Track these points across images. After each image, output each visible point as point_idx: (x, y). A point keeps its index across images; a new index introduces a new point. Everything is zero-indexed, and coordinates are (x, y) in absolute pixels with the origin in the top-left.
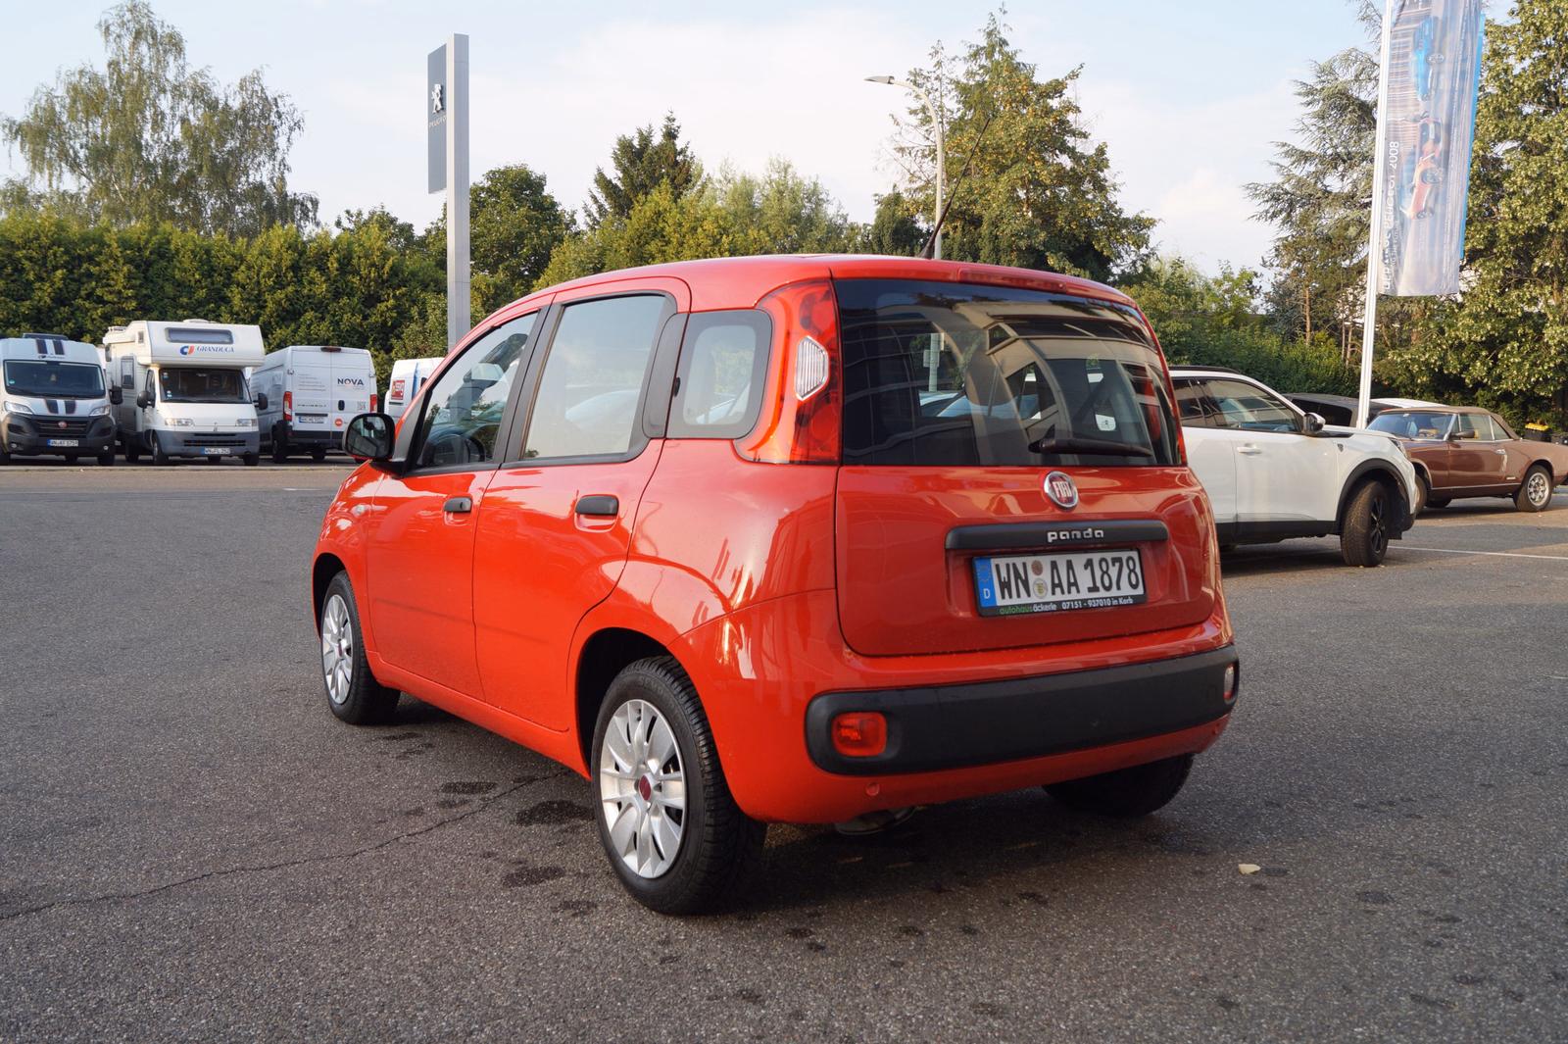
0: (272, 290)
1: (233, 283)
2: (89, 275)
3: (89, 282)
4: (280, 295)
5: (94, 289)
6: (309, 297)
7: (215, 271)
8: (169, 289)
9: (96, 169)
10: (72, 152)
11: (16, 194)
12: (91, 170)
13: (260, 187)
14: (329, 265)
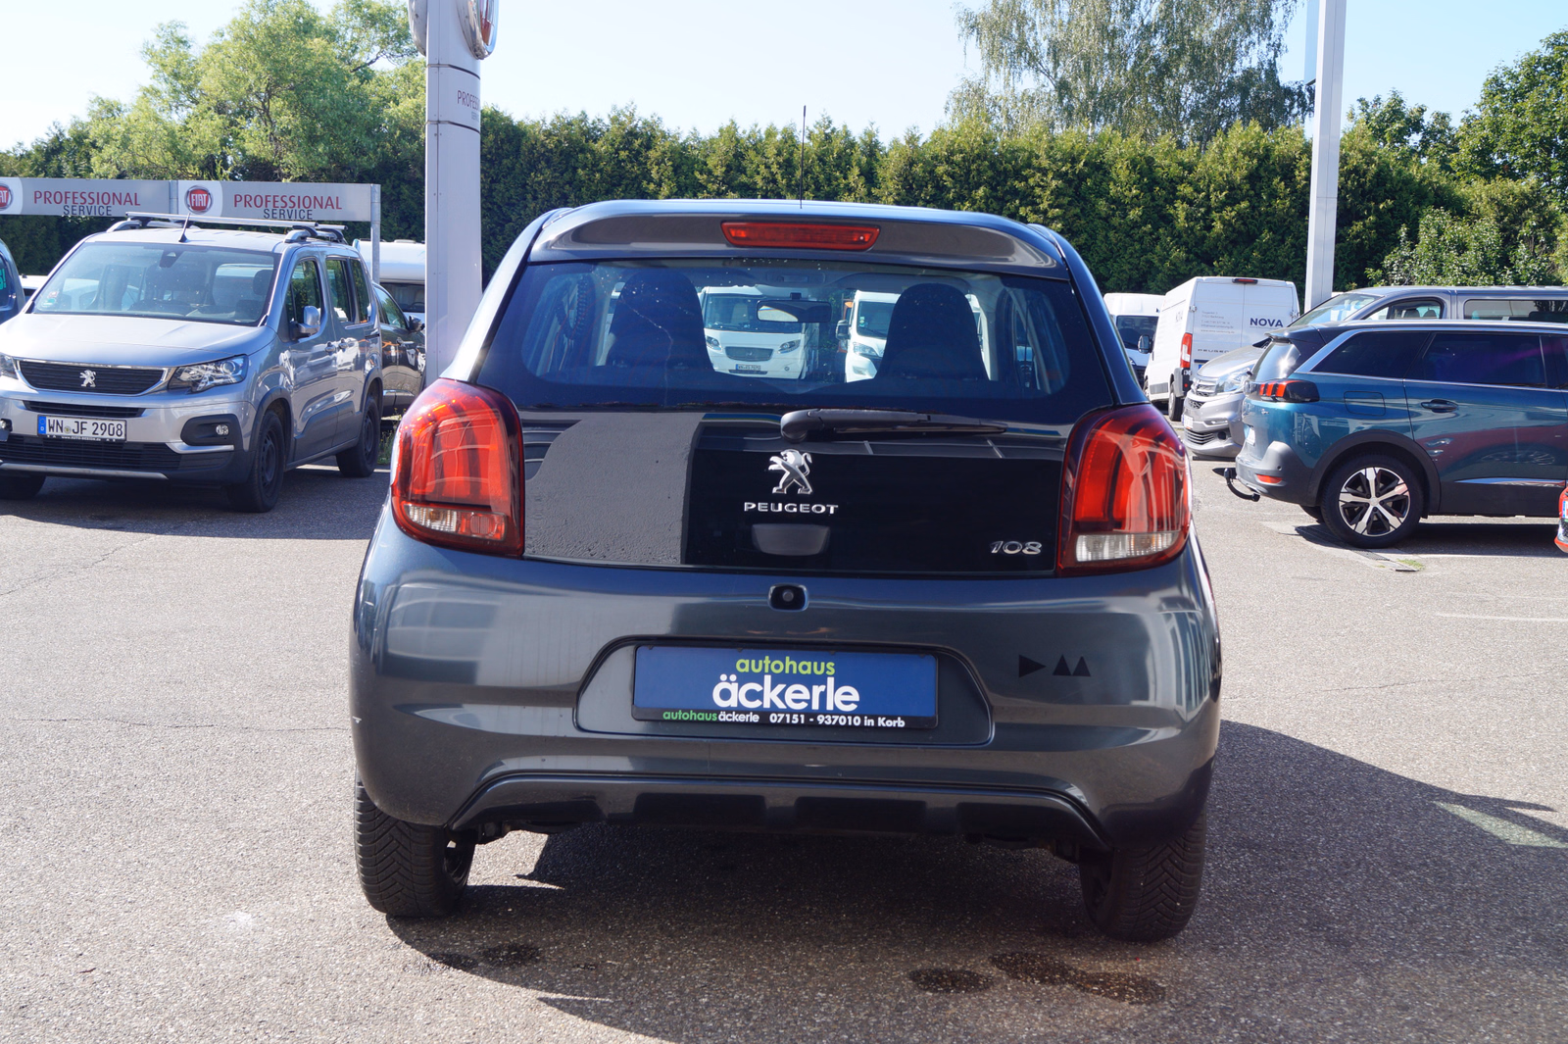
0: (1221, 208)
1: (1177, 198)
2: (1015, 192)
3: (1012, 200)
4: (1229, 214)
5: (1017, 208)
6: (1267, 214)
7: (1158, 184)
8: (1102, 205)
9: (1056, 64)
10: (1031, 44)
11: (973, 98)
12: (1050, 66)
13: (1249, 74)
14: (1297, 173)
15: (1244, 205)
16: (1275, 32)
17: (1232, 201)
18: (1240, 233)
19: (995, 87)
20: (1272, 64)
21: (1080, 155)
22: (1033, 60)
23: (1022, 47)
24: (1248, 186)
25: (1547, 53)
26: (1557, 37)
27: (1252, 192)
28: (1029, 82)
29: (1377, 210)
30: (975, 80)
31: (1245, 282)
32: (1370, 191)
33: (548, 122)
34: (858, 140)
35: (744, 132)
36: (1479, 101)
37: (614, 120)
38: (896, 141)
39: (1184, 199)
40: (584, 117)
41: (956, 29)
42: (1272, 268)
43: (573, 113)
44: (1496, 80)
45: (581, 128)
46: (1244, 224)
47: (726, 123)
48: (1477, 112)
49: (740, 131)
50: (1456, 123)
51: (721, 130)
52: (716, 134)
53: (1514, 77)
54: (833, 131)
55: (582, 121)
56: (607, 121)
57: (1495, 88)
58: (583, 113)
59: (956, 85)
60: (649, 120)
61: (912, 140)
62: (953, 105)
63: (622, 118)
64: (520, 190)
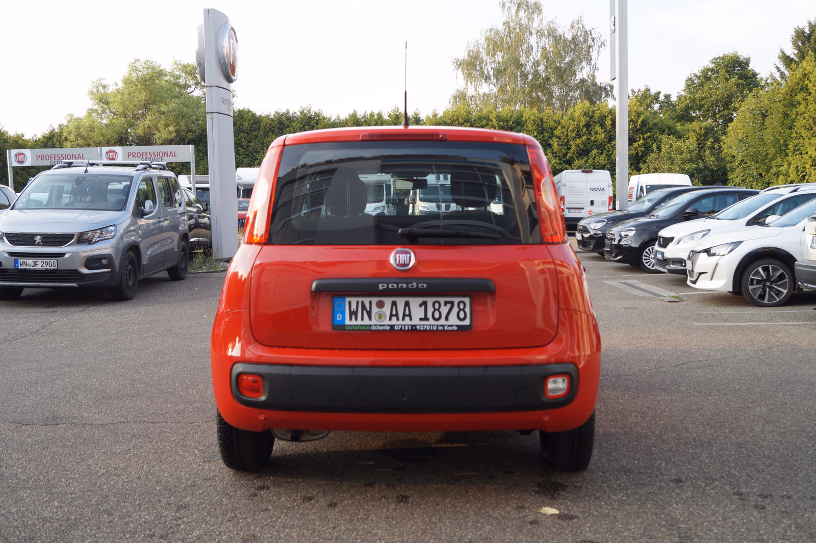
0: (574, 139)
4: (578, 141)
6: (595, 141)
9: (498, 80)
10: (486, 72)
11: (461, 97)
12: (495, 81)
13: (583, 81)
14: (606, 123)
15: (584, 138)
16: (593, 62)
17: (579, 135)
18: (583, 150)
19: (471, 91)
20: (593, 76)
21: (511, 118)
22: (487, 78)
23: (482, 73)
24: (585, 129)
25: (711, 66)
26: (716, 59)
27: (587, 132)
28: (485, 88)
29: (643, 138)
30: (461, 89)
31: (587, 172)
32: (640, 130)
33: (272, 115)
34: (411, 117)
35: (360, 115)
36: (684, 88)
37: (302, 112)
38: (428, 117)
39: (557, 137)
40: (288, 113)
41: (453, 67)
42: (598, 165)
43: (283, 110)
44: (691, 79)
45: (286, 117)
46: (585, 146)
47: (352, 112)
48: (683, 93)
49: (358, 115)
50: (674, 98)
51: (349, 115)
52: (348, 117)
53: (699, 78)
54: (400, 113)
55: (287, 113)
56: (299, 113)
57: (690, 83)
58: (288, 110)
59: (453, 92)
60: (317, 112)
61: (435, 116)
62: (452, 100)
63: (305, 112)
64: (260, 145)
